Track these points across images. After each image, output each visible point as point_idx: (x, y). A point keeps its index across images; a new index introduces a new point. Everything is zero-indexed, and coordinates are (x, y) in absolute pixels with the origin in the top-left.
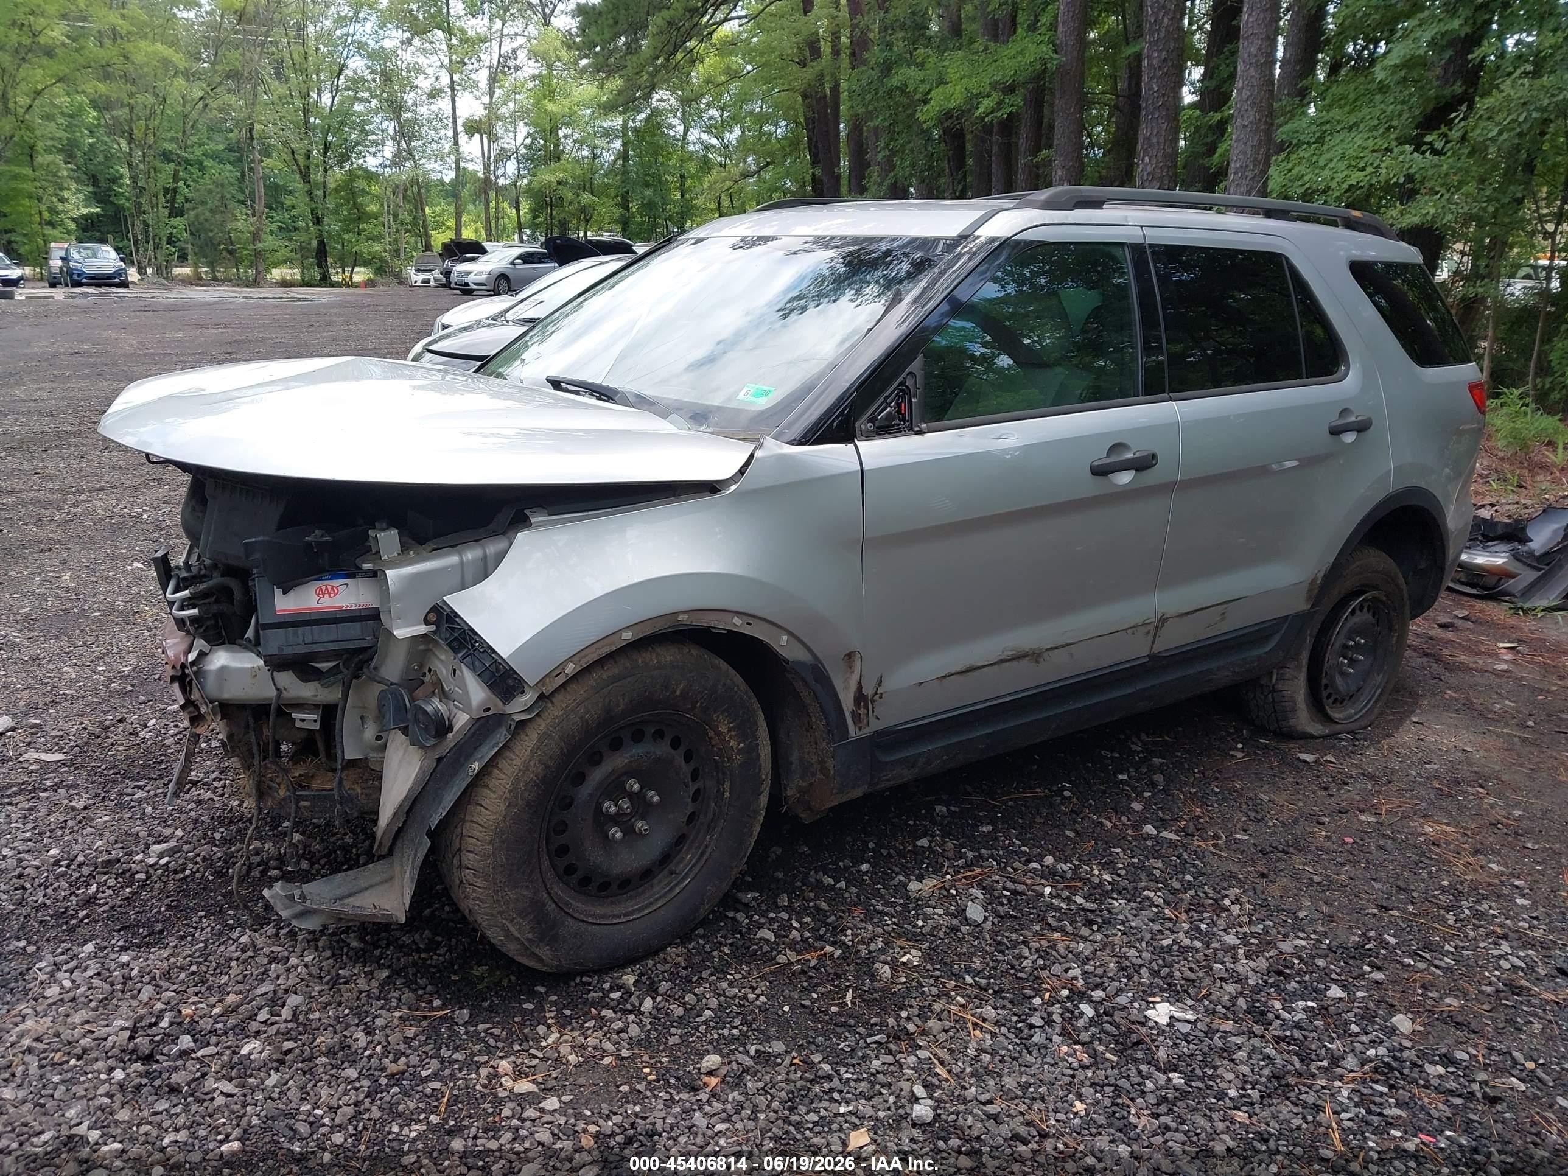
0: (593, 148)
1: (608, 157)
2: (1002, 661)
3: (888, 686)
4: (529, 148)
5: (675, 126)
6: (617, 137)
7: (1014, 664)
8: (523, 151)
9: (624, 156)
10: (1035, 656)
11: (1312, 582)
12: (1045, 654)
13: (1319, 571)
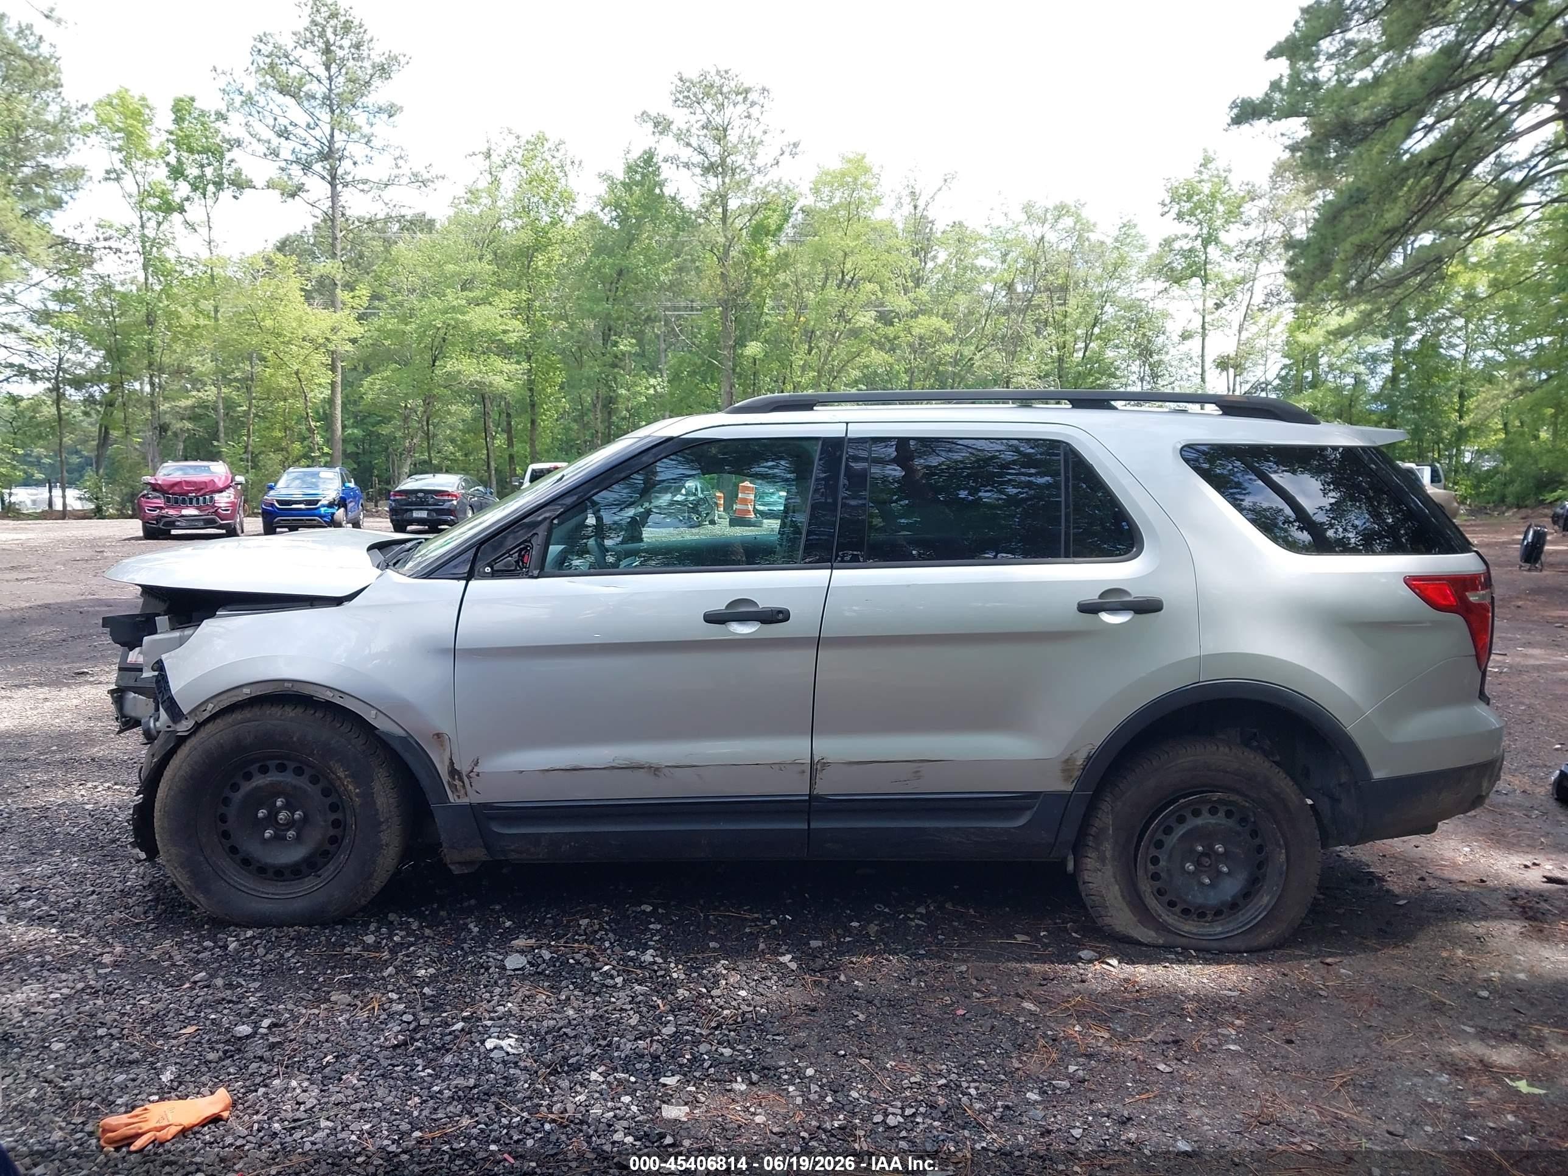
0: (1357, 377)
1: (1375, 384)
2: (613, 768)
3: (484, 767)
4: (1283, 379)
5: (1457, 345)
6: (1385, 362)
7: (629, 771)
8: (1277, 382)
9: (1393, 380)
10: (655, 770)
11: (1067, 761)
12: (666, 771)
13: (1076, 752)
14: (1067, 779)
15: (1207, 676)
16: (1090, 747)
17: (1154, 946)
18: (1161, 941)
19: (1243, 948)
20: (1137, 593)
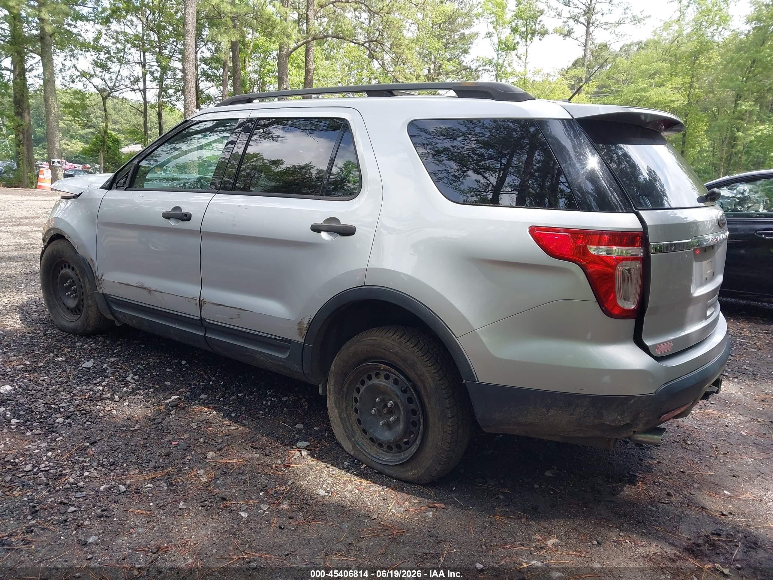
2: (137, 286)
3: (105, 277)
7: (142, 290)
10: (149, 291)
11: (299, 323)
12: (153, 292)
13: (304, 318)
14: (301, 334)
15: (371, 281)
16: (309, 317)
17: (348, 454)
18: (352, 453)
19: (394, 475)
20: (344, 221)
